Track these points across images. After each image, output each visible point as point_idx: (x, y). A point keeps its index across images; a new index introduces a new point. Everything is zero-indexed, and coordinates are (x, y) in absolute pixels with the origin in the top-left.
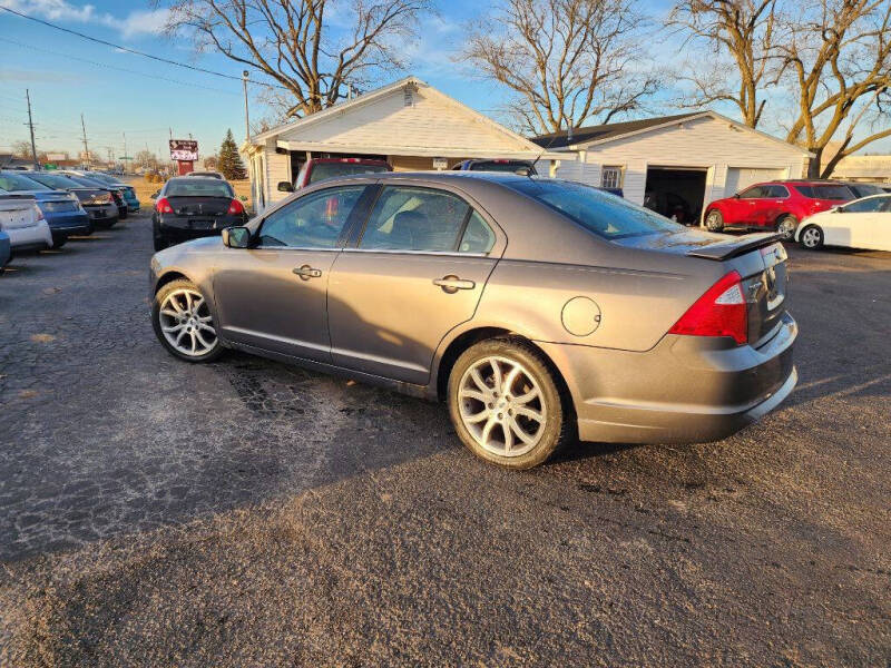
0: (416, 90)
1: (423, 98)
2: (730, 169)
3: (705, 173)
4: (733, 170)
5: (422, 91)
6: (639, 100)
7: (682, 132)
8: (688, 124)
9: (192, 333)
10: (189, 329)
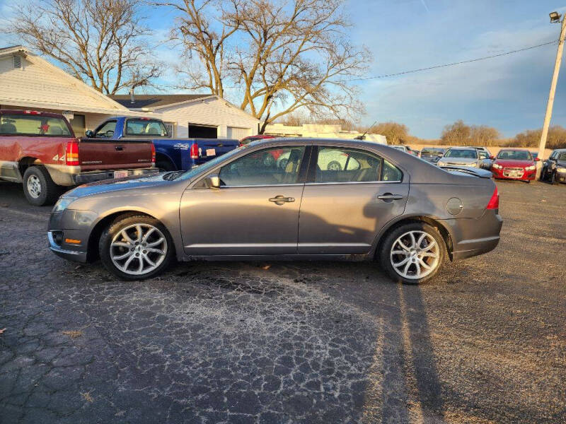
0: (25, 57)
1: (32, 64)
2: (228, 127)
3: (216, 129)
4: (229, 128)
5: (29, 57)
6: (149, 79)
7: (203, 105)
8: (207, 101)
9: (140, 258)
10: (137, 254)
